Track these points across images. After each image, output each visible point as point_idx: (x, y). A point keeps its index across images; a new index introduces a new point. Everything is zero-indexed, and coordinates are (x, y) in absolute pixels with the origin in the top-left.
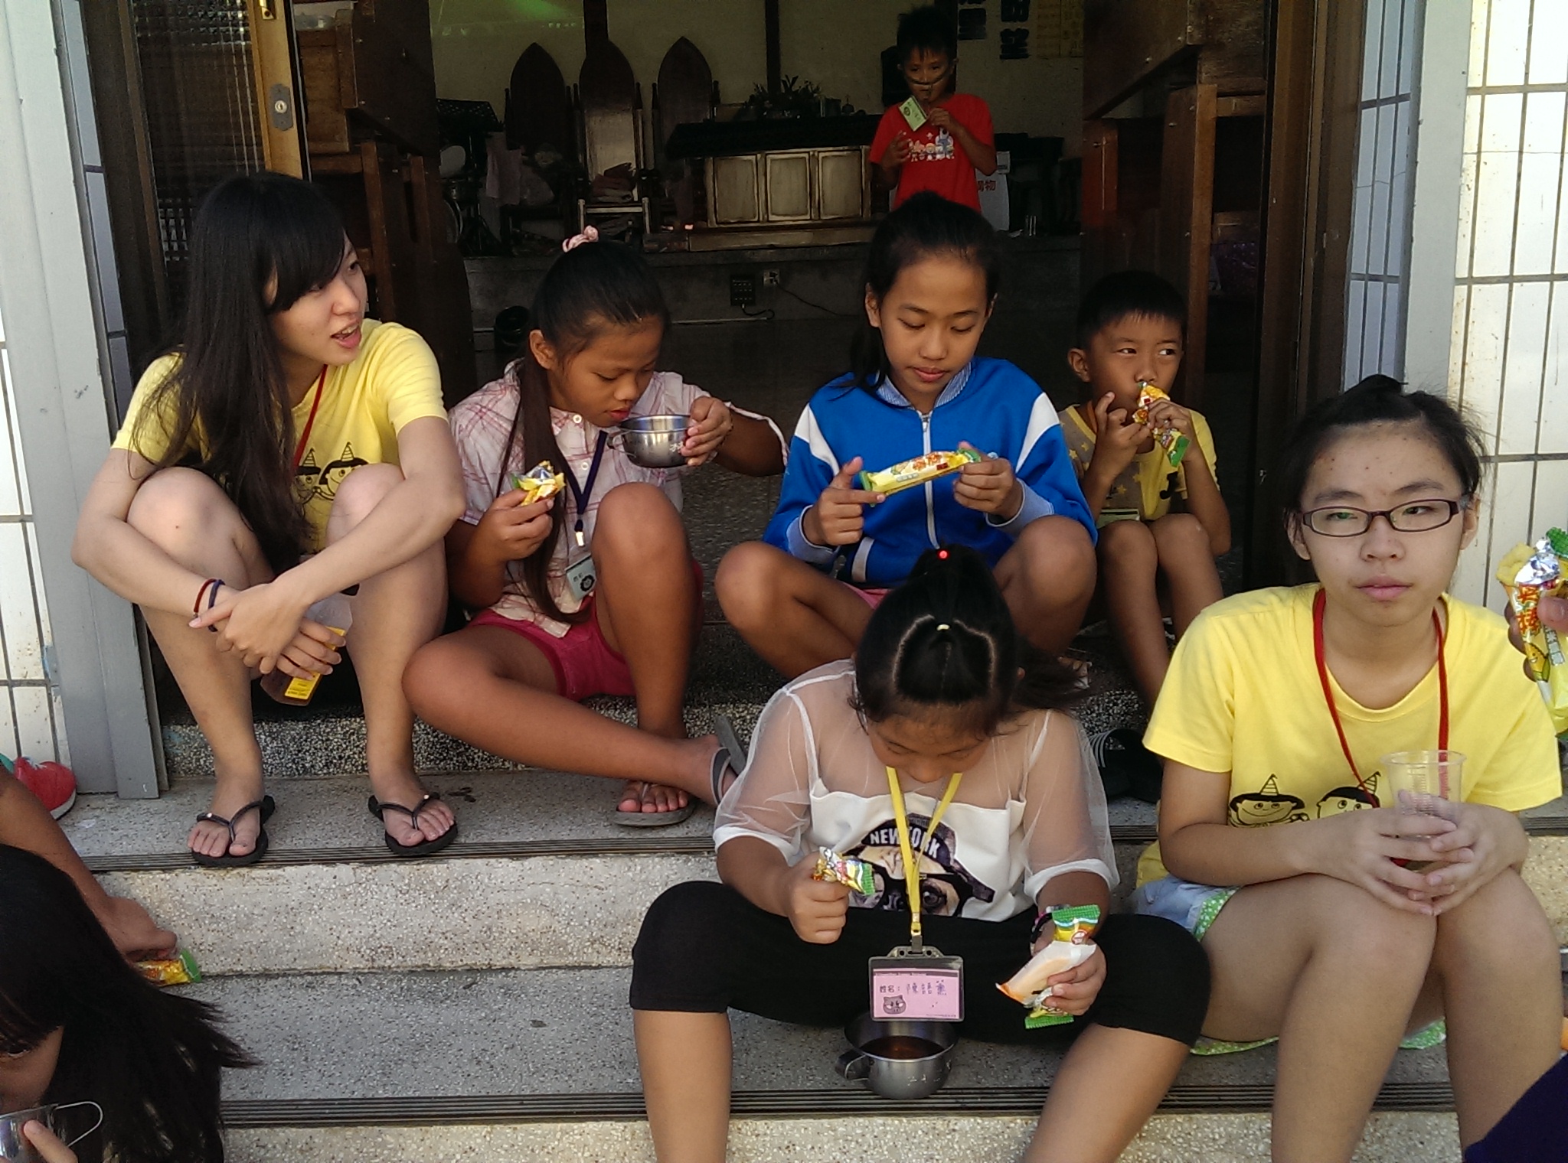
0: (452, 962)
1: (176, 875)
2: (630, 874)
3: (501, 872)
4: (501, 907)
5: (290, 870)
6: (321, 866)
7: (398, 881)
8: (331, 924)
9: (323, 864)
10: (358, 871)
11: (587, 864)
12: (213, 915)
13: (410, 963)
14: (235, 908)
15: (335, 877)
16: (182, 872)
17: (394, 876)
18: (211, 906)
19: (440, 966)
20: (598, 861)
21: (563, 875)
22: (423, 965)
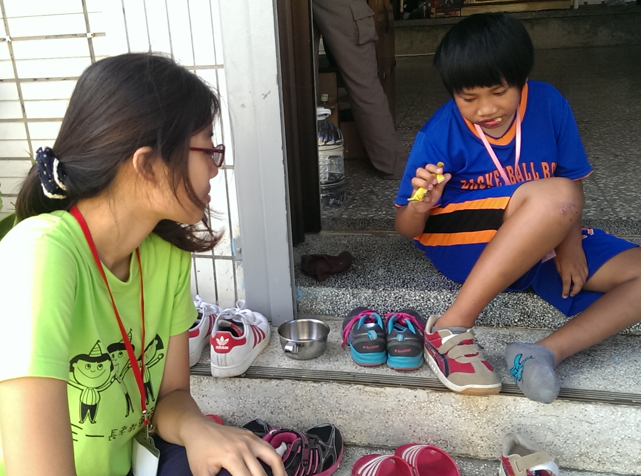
0: (485, 455)
1: (321, 385)
2: (613, 417)
3: (523, 406)
4: (520, 426)
5: (388, 390)
6: (407, 389)
7: (455, 403)
8: (410, 422)
9: (409, 388)
10: (430, 395)
11: (583, 408)
12: (341, 410)
13: (458, 452)
14: (354, 407)
15: (416, 397)
16: (325, 383)
17: (453, 400)
18: (340, 404)
19: (477, 456)
20: (591, 406)
21: (566, 412)
22: (466, 454)
